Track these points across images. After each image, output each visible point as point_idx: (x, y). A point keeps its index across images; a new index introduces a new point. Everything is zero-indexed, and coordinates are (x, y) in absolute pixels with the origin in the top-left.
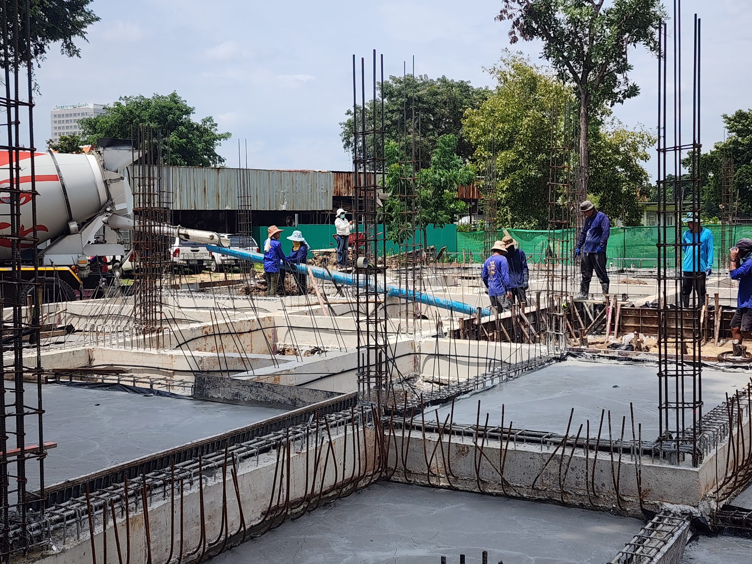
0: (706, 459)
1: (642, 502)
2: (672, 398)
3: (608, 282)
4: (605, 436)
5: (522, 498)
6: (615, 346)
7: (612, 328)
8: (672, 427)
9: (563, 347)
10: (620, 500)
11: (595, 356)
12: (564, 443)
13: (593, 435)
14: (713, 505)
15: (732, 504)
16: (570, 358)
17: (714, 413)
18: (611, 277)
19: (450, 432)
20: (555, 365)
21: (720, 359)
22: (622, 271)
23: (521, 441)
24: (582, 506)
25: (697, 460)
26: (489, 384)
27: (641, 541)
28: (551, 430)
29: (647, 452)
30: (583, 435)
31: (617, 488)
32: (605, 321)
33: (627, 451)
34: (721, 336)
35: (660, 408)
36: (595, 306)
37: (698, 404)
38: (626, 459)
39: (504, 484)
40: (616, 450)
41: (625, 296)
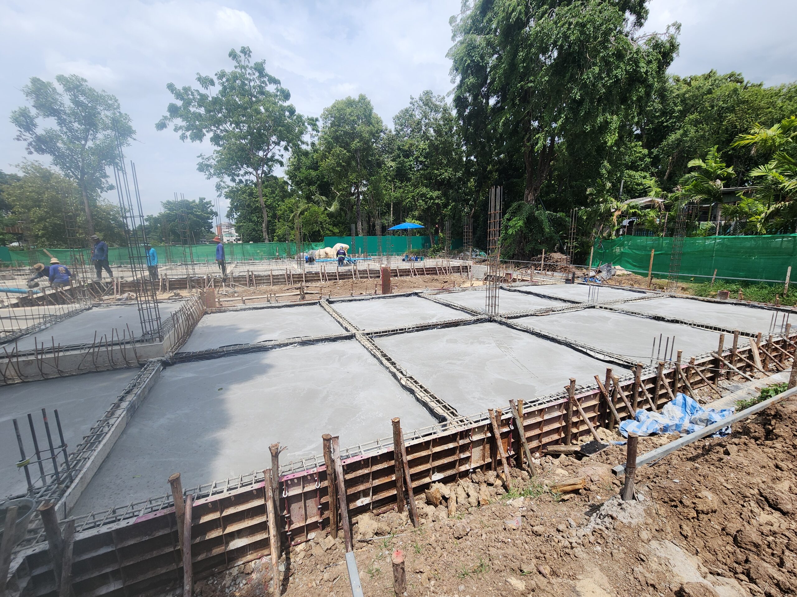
0: (165, 338)
1: (138, 361)
2: (146, 318)
3: (112, 272)
4: (115, 339)
5: (73, 375)
6: (120, 300)
7: (117, 291)
8: (148, 329)
9: (89, 304)
10: (127, 363)
11: (108, 305)
12: (94, 346)
13: (109, 339)
14: (171, 354)
15: (180, 352)
16: (94, 308)
17: (168, 320)
18: (113, 270)
19: (18, 356)
20: (86, 312)
21: (169, 299)
22: (120, 267)
23: (68, 350)
24: (108, 370)
25: (161, 339)
26: (43, 327)
27: (139, 376)
28: (85, 342)
29: (138, 341)
30: (104, 340)
31: (125, 359)
32: (113, 289)
33: (128, 343)
34: (170, 289)
35: (141, 323)
36: (107, 283)
37: (158, 318)
38: (128, 346)
39: (60, 372)
40: (122, 344)
41: (122, 278)
